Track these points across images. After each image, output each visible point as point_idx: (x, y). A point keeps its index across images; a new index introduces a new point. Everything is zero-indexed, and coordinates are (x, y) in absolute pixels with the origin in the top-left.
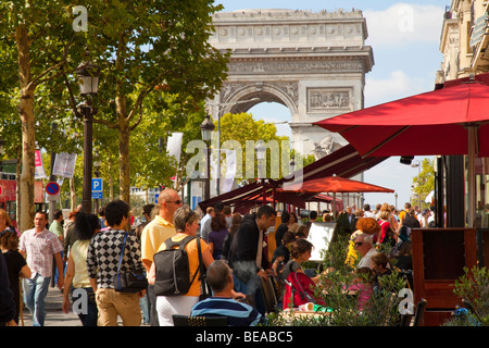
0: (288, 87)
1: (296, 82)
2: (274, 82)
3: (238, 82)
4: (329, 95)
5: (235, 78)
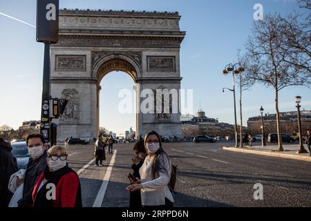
0: (136, 55)
1: (141, 52)
2: (126, 52)
3: (103, 52)
4: (160, 61)
5: (101, 49)
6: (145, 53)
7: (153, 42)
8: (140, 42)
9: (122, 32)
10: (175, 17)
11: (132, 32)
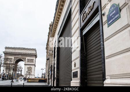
0: (24, 59)
2: (22, 58)
4: (30, 60)
5: (16, 57)
6: (27, 58)
7: (29, 56)
8: (26, 56)
9: (22, 53)
10: (35, 50)
11: (24, 53)
